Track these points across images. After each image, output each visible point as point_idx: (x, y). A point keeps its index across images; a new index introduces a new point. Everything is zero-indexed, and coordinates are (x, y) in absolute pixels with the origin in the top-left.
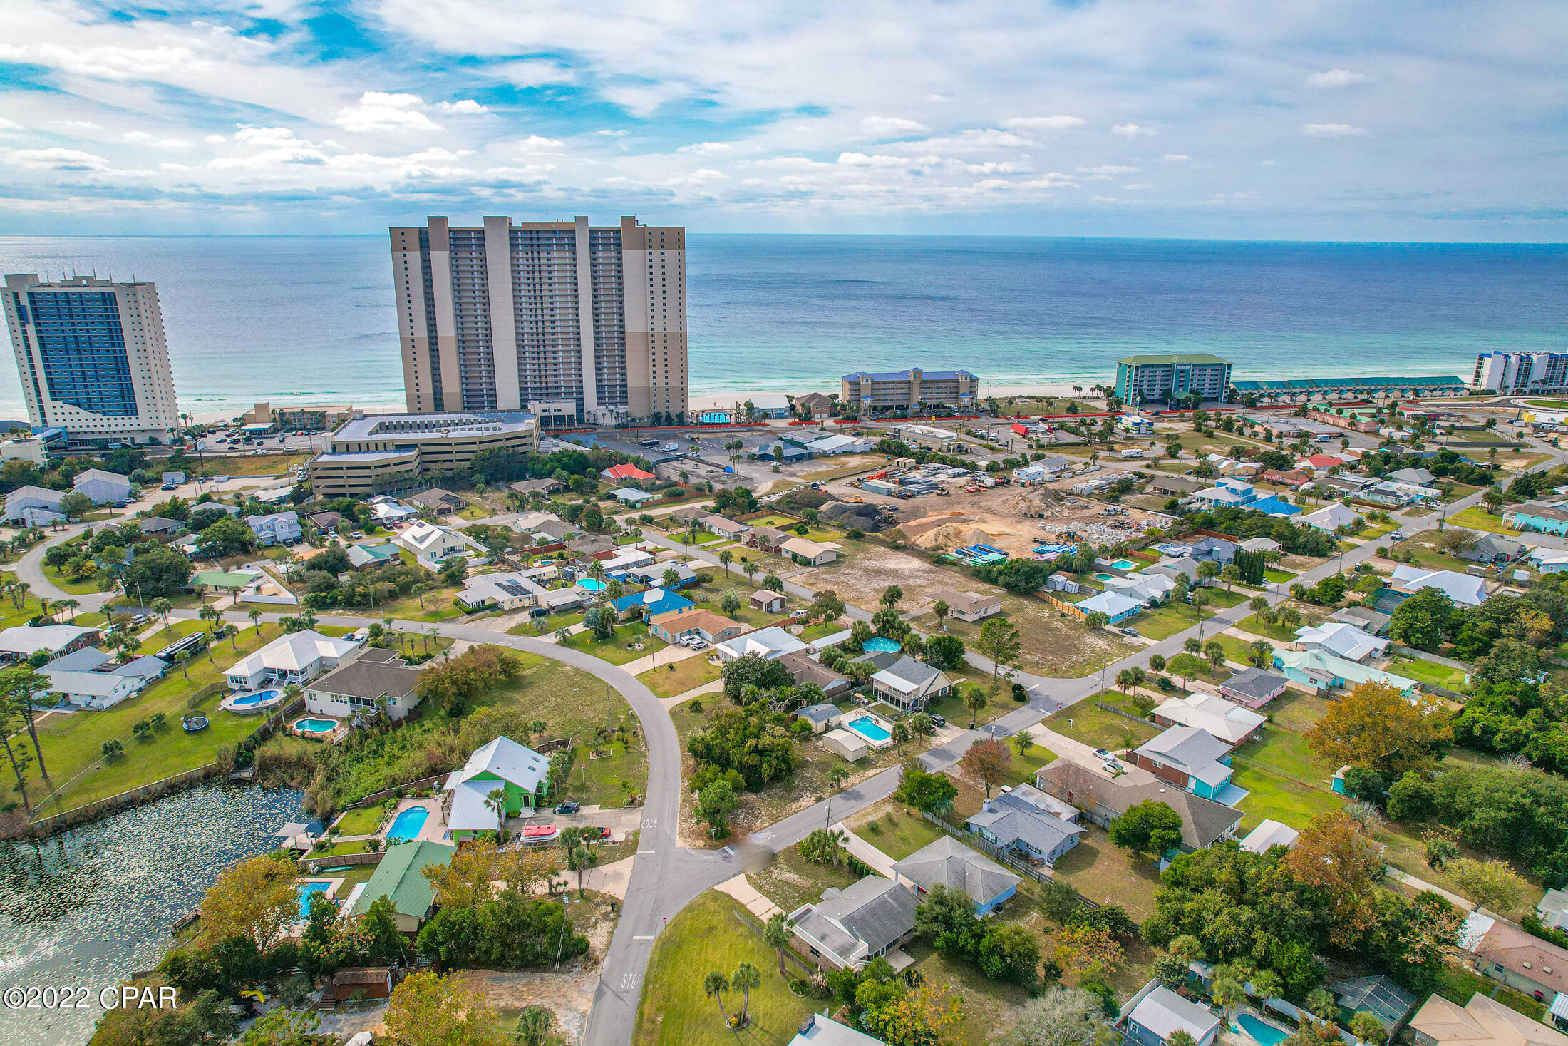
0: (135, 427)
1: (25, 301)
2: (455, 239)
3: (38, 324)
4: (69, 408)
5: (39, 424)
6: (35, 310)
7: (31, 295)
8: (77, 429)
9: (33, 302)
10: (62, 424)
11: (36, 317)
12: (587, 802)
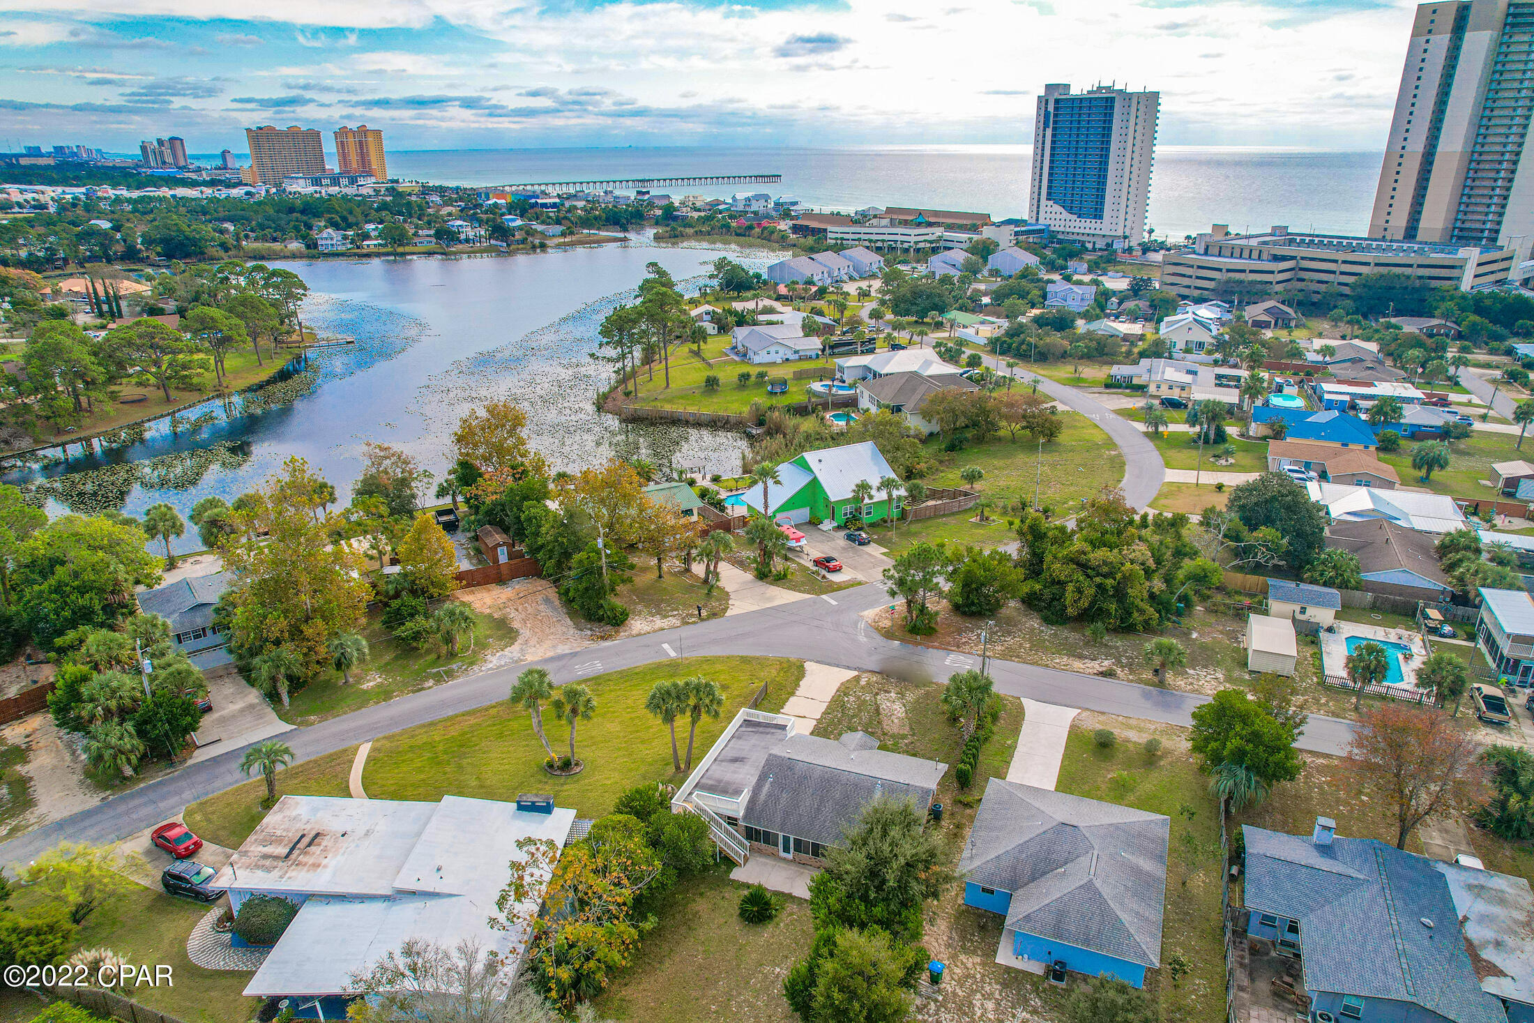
0: (1098, 232)
1: (1051, 108)
2: (1515, 16)
3: (1054, 129)
4: (1057, 208)
5: (1033, 221)
6: (1056, 115)
7: (1057, 101)
8: (1057, 229)
9: (1056, 109)
10: (1048, 222)
11: (1055, 122)
12: (880, 542)
